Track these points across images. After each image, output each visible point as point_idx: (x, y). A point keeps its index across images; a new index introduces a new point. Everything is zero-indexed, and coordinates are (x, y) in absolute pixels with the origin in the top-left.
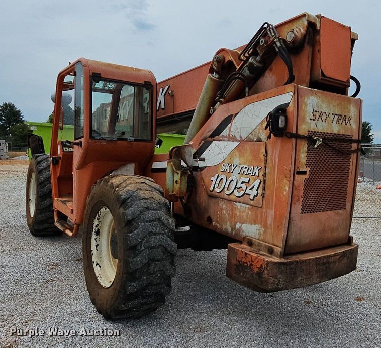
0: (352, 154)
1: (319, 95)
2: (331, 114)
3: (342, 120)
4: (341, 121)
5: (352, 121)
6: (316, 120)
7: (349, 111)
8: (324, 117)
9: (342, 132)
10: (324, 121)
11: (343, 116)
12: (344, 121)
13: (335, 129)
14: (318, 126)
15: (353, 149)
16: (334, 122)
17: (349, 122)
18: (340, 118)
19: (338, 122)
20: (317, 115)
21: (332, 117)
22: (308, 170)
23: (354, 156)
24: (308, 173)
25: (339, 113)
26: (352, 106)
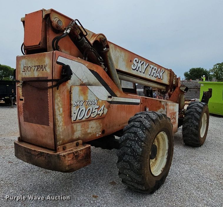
0: (49, 90)
1: (27, 57)
2: (33, 66)
3: (40, 68)
4: (39, 70)
5: (47, 68)
6: (25, 71)
7: (44, 62)
8: (29, 69)
9: (41, 75)
10: (29, 71)
11: (41, 66)
12: (41, 69)
13: (36, 74)
14: (27, 75)
15: (49, 86)
16: (35, 71)
17: (45, 69)
18: (38, 67)
19: (37, 70)
20: (26, 68)
21: (34, 68)
22: (23, 98)
23: (50, 90)
24: (24, 100)
25: (38, 65)
26: (46, 58)
